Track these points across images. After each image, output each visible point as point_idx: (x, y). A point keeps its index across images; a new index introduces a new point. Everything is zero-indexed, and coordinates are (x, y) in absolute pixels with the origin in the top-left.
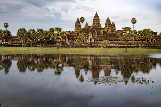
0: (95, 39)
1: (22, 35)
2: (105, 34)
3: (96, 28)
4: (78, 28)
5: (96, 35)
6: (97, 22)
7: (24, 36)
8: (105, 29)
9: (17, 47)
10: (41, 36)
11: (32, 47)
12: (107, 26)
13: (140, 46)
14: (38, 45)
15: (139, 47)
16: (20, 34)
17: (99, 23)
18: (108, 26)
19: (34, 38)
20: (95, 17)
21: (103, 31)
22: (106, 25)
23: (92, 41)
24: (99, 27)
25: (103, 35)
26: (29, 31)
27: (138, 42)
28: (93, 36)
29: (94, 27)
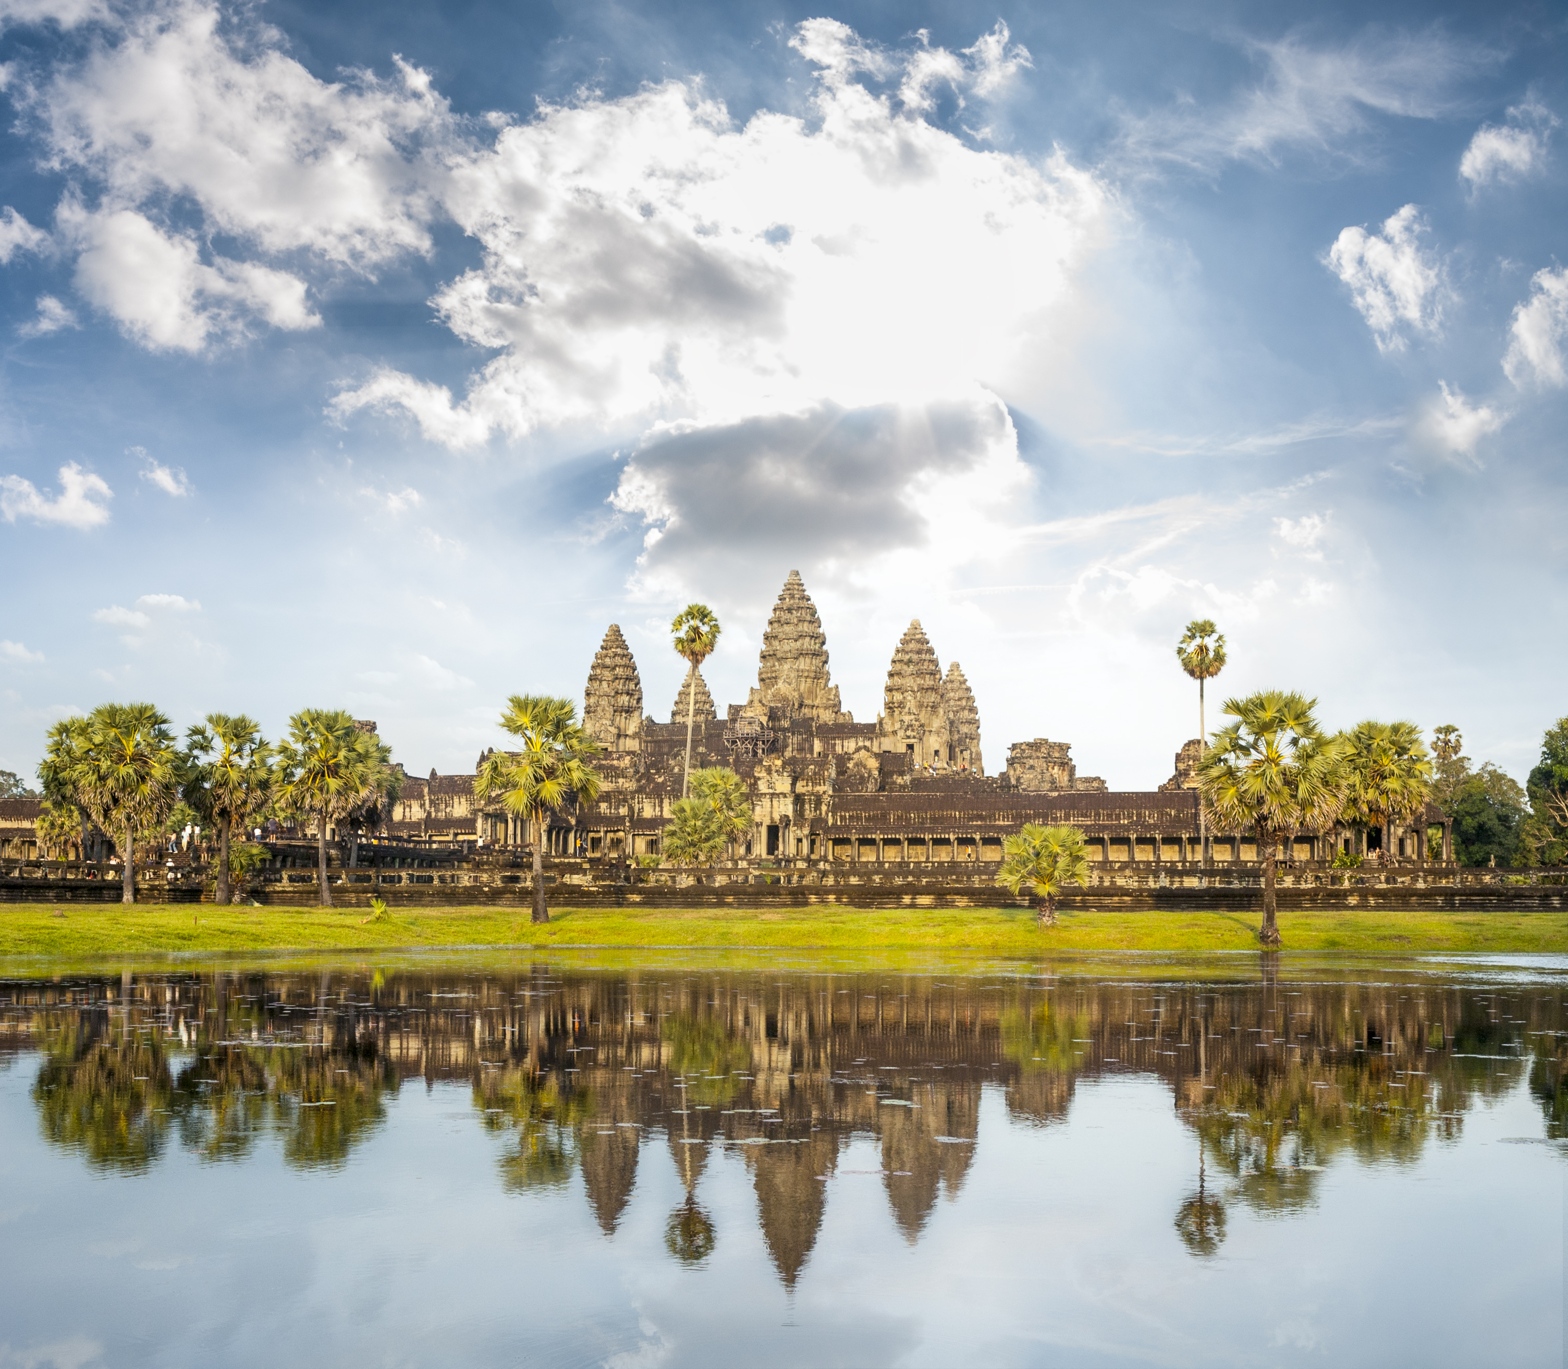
0: (817, 824)
1: (125, 770)
2: (900, 780)
3: (793, 722)
4: (621, 720)
5: (825, 789)
6: (804, 664)
7: (146, 789)
8: (883, 734)
9: (60, 899)
10: (333, 784)
11: (229, 901)
12: (901, 705)
13: (1351, 892)
14: (284, 884)
15: (1345, 894)
16: (105, 765)
17: (820, 675)
18: (911, 704)
19: (249, 808)
20: (785, 616)
21: (877, 756)
22: (898, 697)
23: (788, 846)
24: (827, 717)
25: (882, 788)
26: (196, 731)
27: (1243, 857)
28: (798, 800)
29: (773, 715)
